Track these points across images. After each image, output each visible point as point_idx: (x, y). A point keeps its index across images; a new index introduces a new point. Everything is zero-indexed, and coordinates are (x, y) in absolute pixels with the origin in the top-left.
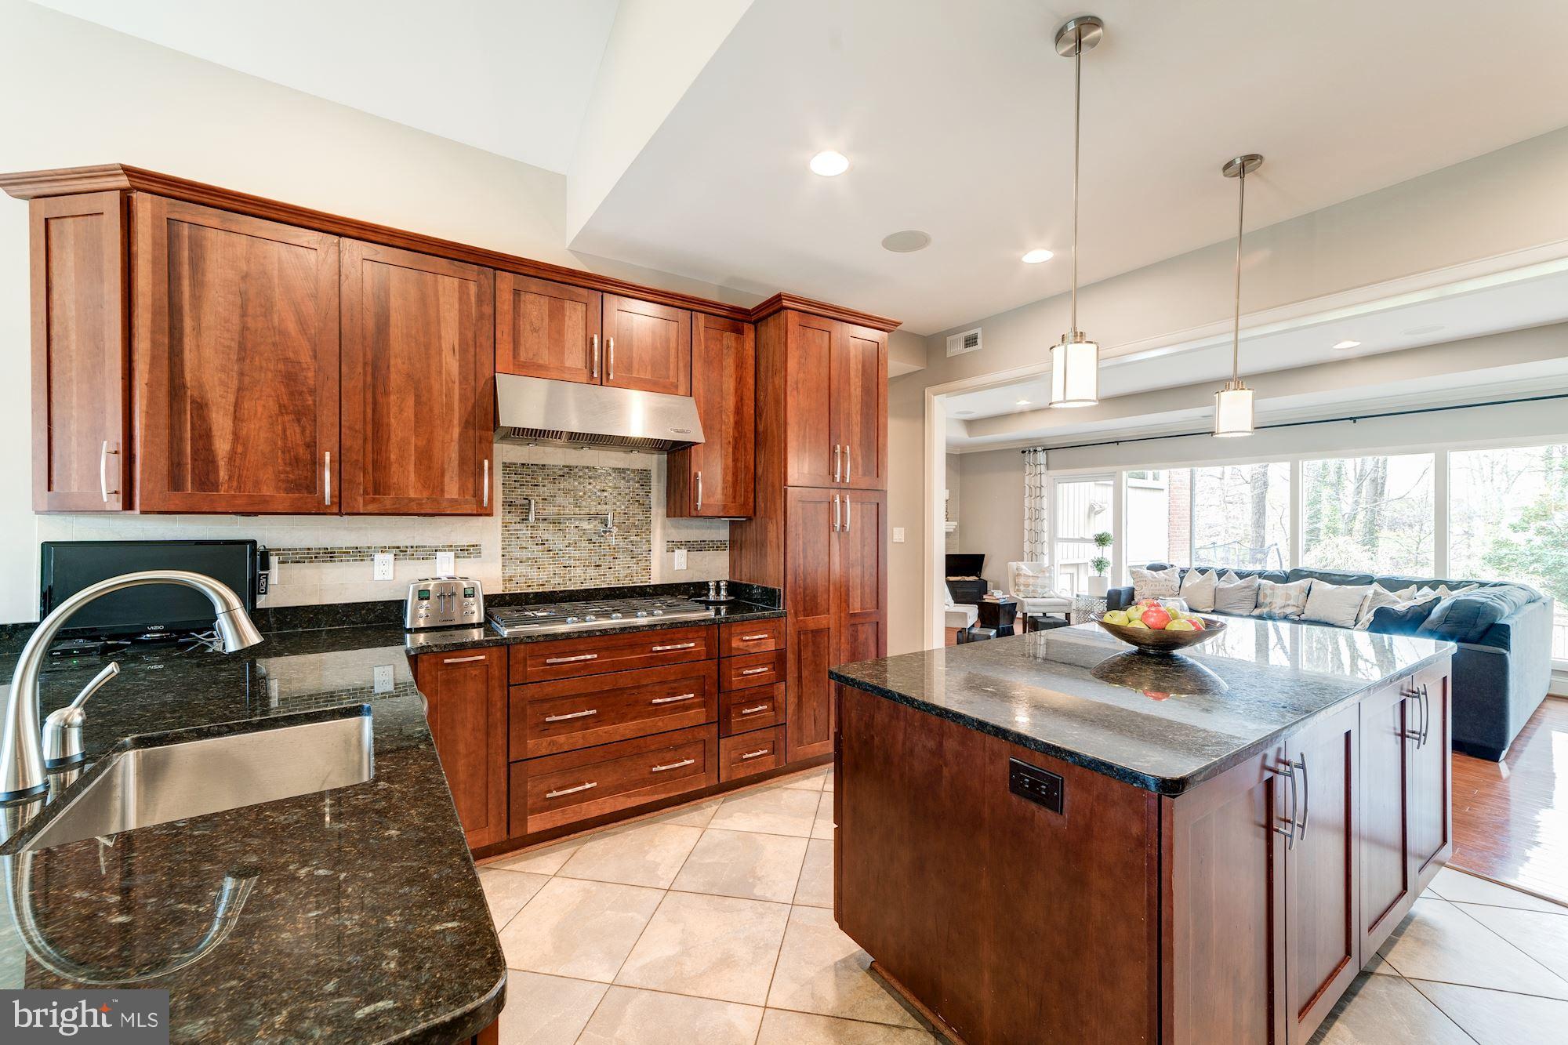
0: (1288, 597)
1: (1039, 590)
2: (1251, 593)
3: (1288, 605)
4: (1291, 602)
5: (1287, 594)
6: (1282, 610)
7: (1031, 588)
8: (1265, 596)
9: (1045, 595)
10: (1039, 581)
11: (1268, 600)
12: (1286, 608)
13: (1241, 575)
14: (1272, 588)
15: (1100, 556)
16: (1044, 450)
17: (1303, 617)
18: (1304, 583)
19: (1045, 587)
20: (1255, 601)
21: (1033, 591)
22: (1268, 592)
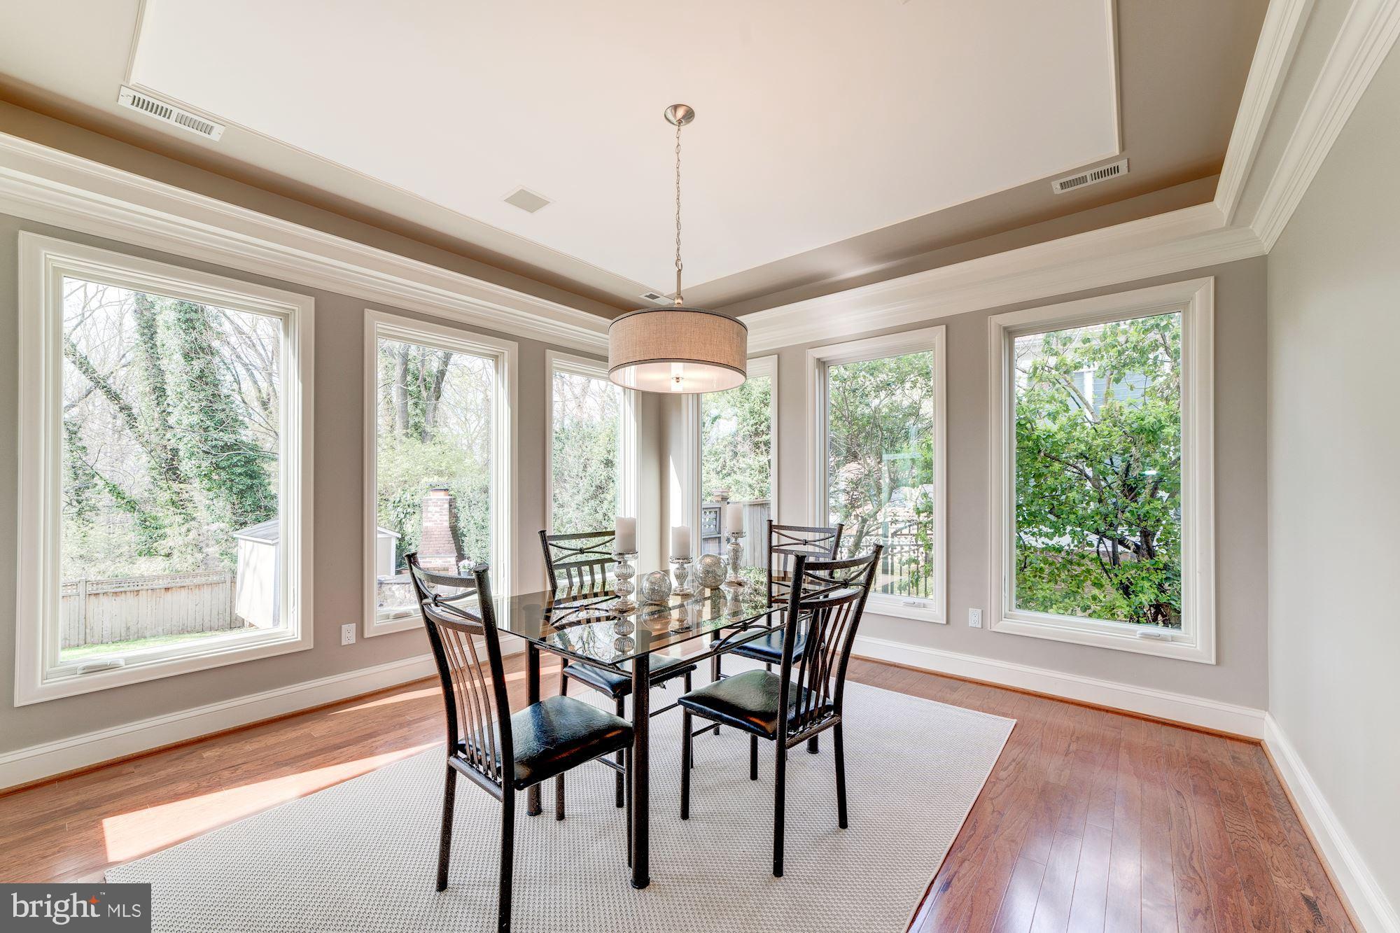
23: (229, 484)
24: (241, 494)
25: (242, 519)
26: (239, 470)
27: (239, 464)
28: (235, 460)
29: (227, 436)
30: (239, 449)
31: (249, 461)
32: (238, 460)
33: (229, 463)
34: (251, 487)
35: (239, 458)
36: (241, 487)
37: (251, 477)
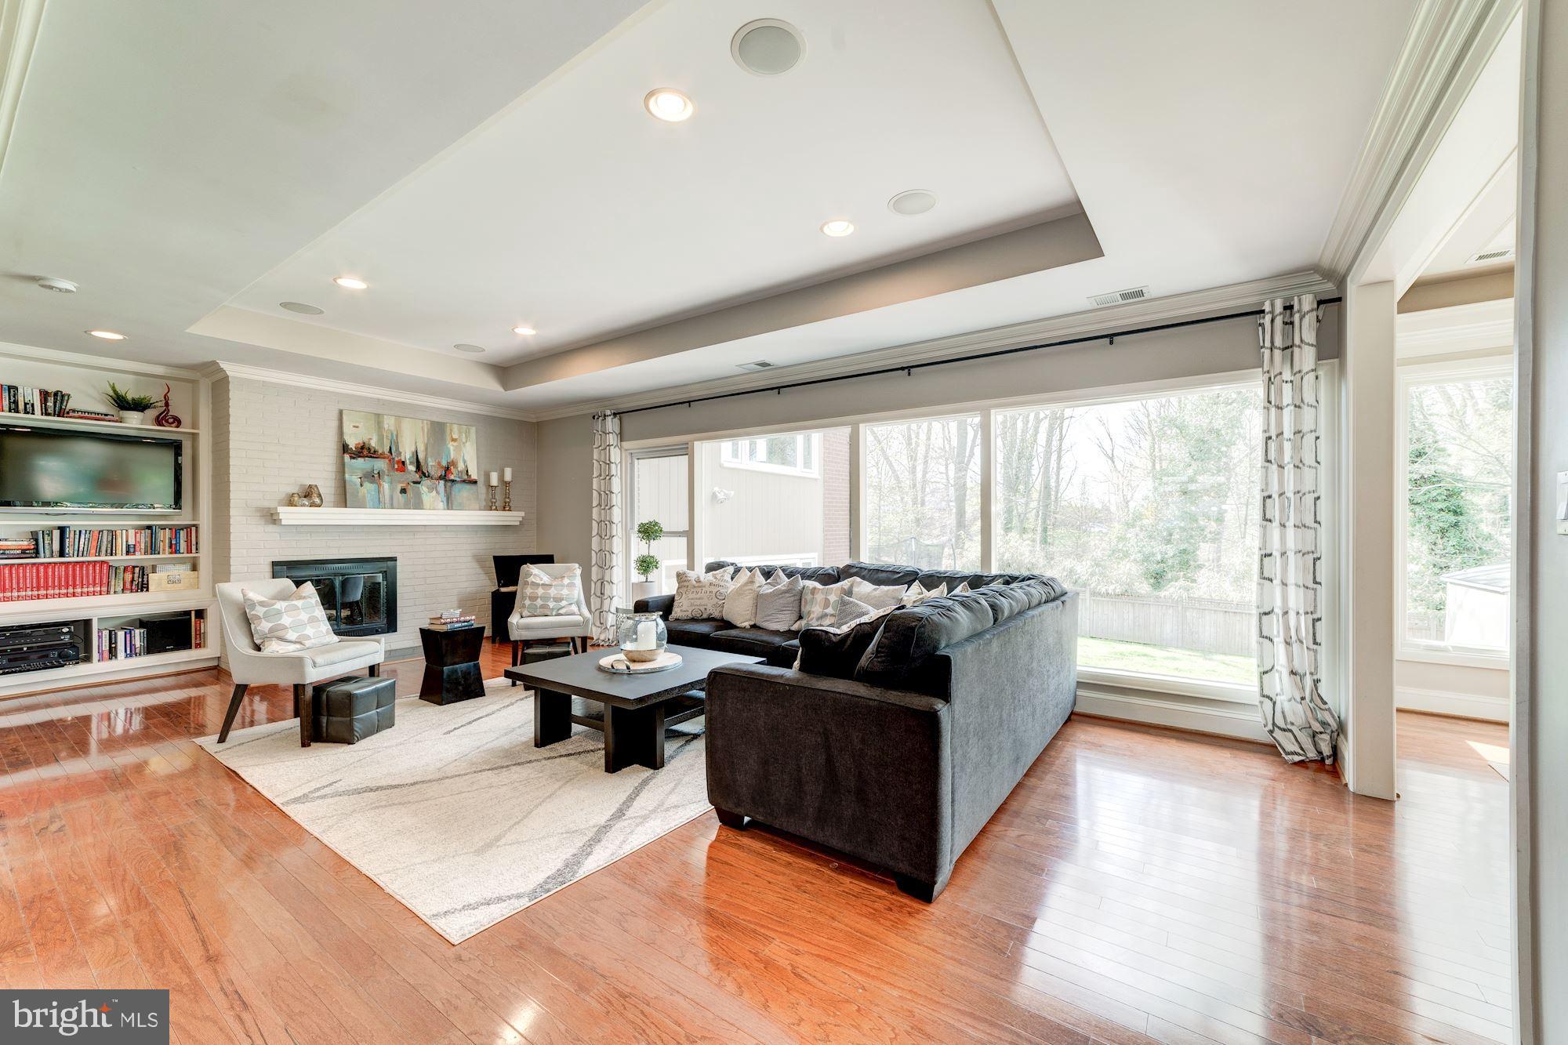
1: (551, 604)
2: (792, 599)
4: (830, 610)
7: (539, 602)
9: (561, 612)
10: (553, 592)
14: (817, 593)
15: (645, 553)
16: (615, 414)
18: (847, 583)
19: (561, 600)
20: (797, 610)
21: (542, 607)
23: (1426, 521)
24: (1443, 532)
25: (1443, 561)
26: (1439, 505)
27: (1439, 498)
28: (1435, 494)
29: (1424, 467)
30: (1440, 482)
31: (1451, 494)
32: (1438, 494)
33: (1426, 497)
34: (1456, 525)
35: (1439, 491)
36: (1441, 524)
37: (1455, 513)
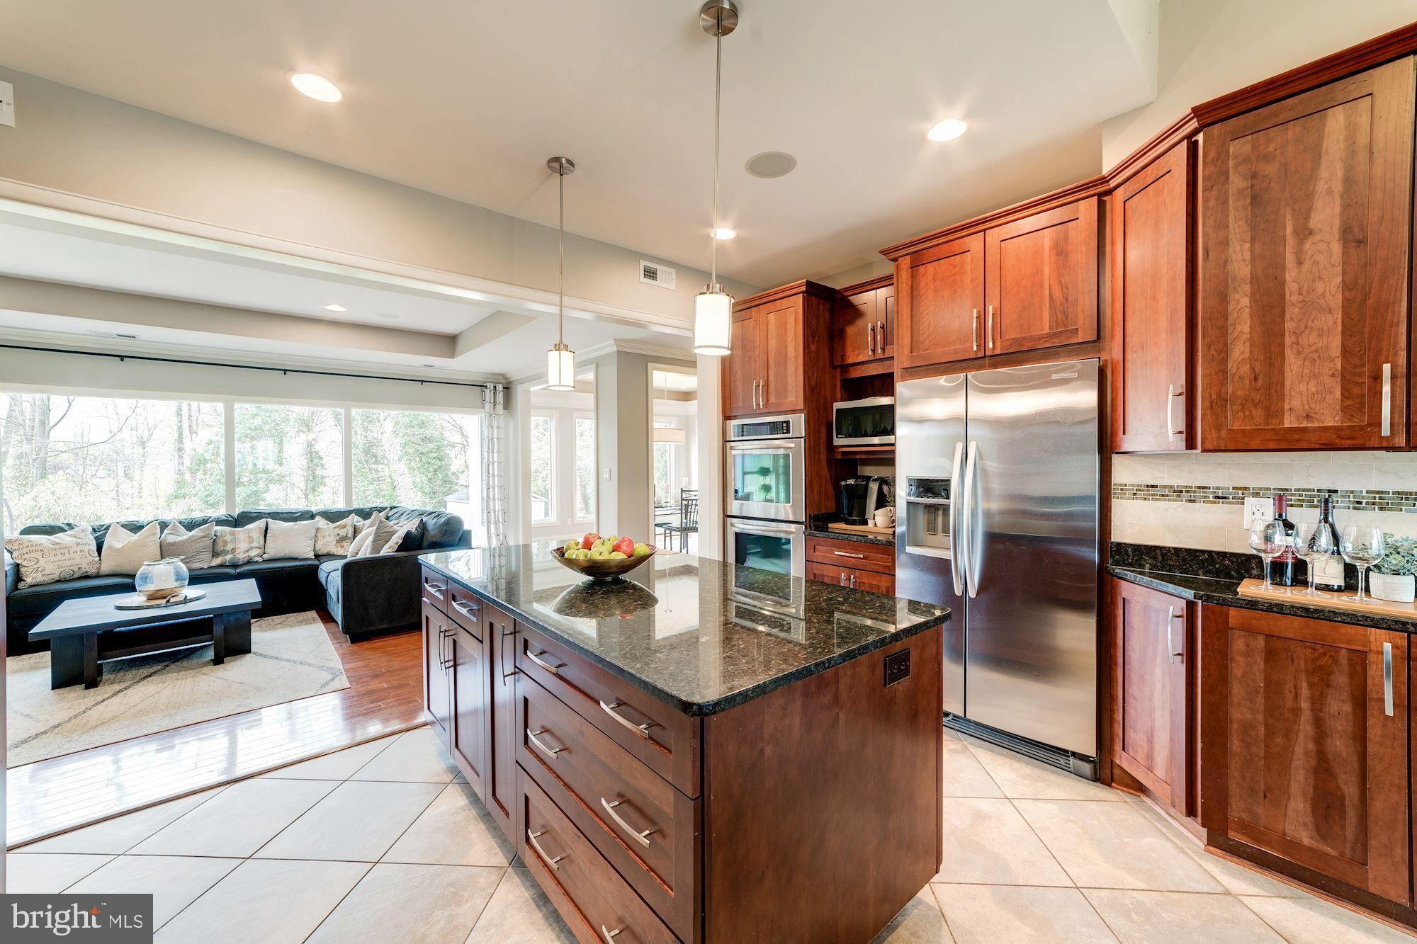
0: (251, 540)
3: (252, 548)
5: (249, 536)
6: (246, 555)
8: (225, 543)
11: (229, 547)
12: (250, 552)
13: (190, 526)
14: (233, 534)
17: (266, 556)
18: (260, 524)
22: (228, 538)
